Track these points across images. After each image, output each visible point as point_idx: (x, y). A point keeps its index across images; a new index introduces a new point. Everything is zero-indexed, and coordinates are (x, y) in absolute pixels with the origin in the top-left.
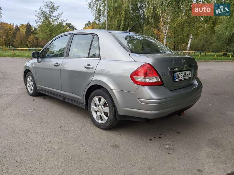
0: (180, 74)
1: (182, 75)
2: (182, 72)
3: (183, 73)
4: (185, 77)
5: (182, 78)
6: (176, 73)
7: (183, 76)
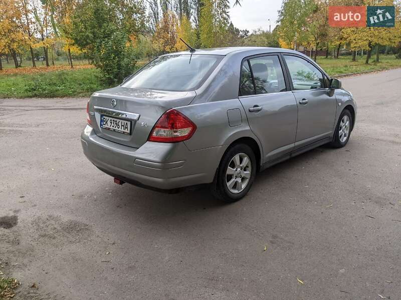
0: (109, 120)
1: (111, 123)
2: (112, 119)
3: (114, 121)
4: (117, 128)
5: (111, 127)
6: (104, 117)
7: (113, 125)
